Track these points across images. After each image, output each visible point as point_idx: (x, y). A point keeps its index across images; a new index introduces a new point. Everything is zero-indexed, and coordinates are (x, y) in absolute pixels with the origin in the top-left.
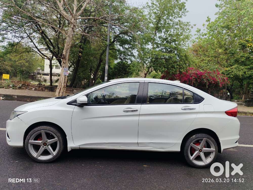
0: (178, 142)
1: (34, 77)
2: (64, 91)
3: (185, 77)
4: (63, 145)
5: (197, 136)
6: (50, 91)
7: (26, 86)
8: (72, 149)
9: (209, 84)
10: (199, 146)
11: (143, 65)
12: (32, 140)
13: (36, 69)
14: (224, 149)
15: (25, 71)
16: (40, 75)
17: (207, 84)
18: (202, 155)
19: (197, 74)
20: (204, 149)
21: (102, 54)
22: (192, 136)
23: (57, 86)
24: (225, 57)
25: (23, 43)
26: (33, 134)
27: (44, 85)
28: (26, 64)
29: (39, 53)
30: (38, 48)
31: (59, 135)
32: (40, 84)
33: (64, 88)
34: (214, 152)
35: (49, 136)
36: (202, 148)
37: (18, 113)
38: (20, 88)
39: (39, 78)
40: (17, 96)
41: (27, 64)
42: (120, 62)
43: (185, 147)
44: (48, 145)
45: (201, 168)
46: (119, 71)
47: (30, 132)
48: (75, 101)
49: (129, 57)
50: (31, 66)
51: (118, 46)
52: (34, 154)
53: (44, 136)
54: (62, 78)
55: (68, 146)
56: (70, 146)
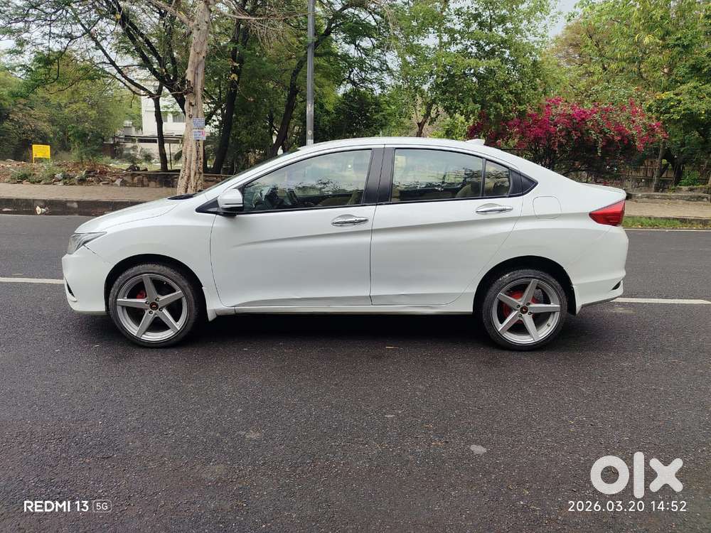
0: (466, 291)
1: (117, 147)
2: (200, 182)
3: (535, 129)
4: (196, 307)
5: (513, 276)
6: (162, 187)
7: (97, 175)
8: (219, 314)
9: (604, 143)
10: (520, 300)
11: (414, 97)
12: (124, 296)
13: (120, 125)
14: (583, 306)
15: (91, 134)
16: (133, 141)
17: (600, 145)
18: (528, 320)
19: (571, 117)
20: (533, 305)
21: (296, 73)
22: (501, 276)
23: (179, 171)
24: (664, 57)
25: (75, 51)
26: (124, 284)
27: (146, 170)
28: (90, 113)
29: (123, 79)
30: (117, 64)
31: (184, 283)
32: (132, 168)
33: (197, 176)
34: (556, 313)
35: (163, 288)
36: (529, 304)
37: (85, 238)
38: (82, 181)
39: (132, 152)
40: (78, 202)
41: (93, 113)
42: (350, 93)
43: (485, 303)
44: (162, 308)
45: (525, 351)
46: (350, 117)
47: (118, 280)
48: (215, 203)
49: (375, 75)
50: (105, 117)
51: (341, 45)
52: (133, 329)
53: (150, 287)
54: (189, 149)
55: (208, 308)
56: (212, 308)
